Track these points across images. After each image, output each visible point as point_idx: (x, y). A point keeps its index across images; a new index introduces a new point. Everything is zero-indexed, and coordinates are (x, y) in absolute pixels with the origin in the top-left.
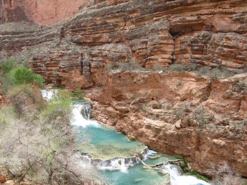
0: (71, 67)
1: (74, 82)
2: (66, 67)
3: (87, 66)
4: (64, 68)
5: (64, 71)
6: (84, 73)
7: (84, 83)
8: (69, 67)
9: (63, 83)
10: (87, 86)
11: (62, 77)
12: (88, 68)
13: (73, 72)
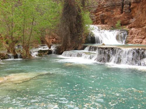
0: (114, 6)
1: (115, 19)
2: (109, 6)
3: (128, 4)
4: (107, 7)
5: (107, 11)
6: (124, 10)
7: (124, 19)
8: (111, 6)
9: (106, 21)
10: (126, 22)
11: (105, 16)
12: (128, 6)
13: (115, 10)
